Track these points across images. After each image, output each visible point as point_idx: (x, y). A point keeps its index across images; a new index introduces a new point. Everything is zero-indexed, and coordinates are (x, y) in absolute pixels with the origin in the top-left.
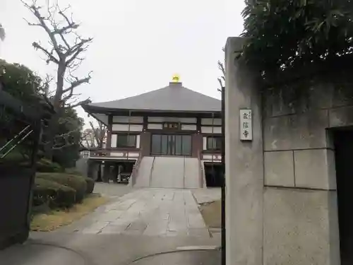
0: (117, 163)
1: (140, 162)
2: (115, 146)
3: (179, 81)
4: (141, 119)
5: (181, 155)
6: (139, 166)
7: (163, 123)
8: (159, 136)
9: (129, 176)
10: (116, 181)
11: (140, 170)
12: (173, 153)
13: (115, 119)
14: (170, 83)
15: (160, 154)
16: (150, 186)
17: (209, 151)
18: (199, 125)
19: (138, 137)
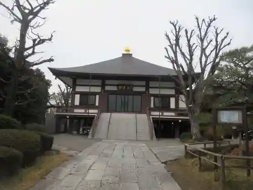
0: (79, 118)
1: (99, 118)
2: (78, 104)
3: (130, 53)
4: (99, 82)
5: (133, 112)
6: (98, 121)
7: (118, 85)
8: (115, 96)
9: (90, 129)
10: (78, 133)
11: (99, 124)
12: (126, 110)
13: (78, 82)
14: (123, 54)
15: (116, 111)
16: (107, 138)
17: (156, 109)
18: (148, 87)
19: (97, 97)
